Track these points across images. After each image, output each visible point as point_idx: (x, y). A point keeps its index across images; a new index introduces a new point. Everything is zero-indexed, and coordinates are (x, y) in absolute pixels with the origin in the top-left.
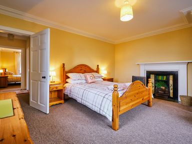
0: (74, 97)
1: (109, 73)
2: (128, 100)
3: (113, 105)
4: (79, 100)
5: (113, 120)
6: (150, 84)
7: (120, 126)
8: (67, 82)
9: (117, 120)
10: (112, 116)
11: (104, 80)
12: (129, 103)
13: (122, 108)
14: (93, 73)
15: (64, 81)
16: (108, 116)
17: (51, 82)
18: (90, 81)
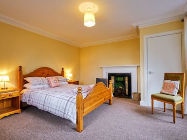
0: (34, 104)
1: (74, 76)
2: (92, 101)
3: (78, 108)
4: (40, 107)
5: (77, 123)
6: (111, 85)
7: (84, 127)
8: (25, 88)
9: (82, 122)
10: (76, 118)
11: (69, 83)
12: (92, 104)
13: (86, 109)
14: (57, 77)
15: (20, 86)
16: (72, 119)
17: (2, 89)
18: (53, 85)
